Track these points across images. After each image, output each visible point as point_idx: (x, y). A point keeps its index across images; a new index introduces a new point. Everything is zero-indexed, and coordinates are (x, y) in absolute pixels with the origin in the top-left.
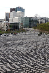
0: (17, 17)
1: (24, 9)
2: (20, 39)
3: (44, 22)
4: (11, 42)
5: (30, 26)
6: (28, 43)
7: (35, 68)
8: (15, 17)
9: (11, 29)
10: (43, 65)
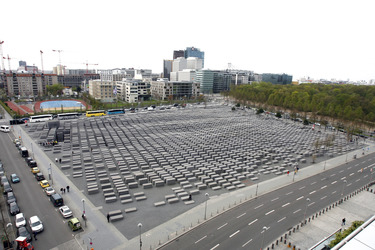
0: (189, 70)
1: (203, 53)
2: (194, 118)
3: (245, 80)
4: (175, 122)
5: (215, 91)
6: (209, 125)
7: (223, 176)
8: (184, 71)
9: (174, 96)
10: (239, 171)
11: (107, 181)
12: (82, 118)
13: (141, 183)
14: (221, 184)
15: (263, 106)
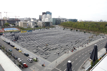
0: (48, 18)
1: (51, 13)
2: (54, 32)
3: (64, 21)
4: (49, 33)
5: (56, 24)
6: (59, 34)
8: (46, 18)
9: (45, 26)
10: (72, 45)
11: (38, 49)
12: (20, 33)
13: (47, 49)
14: (68, 48)
15: (72, 28)
